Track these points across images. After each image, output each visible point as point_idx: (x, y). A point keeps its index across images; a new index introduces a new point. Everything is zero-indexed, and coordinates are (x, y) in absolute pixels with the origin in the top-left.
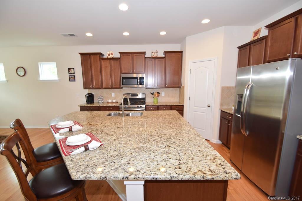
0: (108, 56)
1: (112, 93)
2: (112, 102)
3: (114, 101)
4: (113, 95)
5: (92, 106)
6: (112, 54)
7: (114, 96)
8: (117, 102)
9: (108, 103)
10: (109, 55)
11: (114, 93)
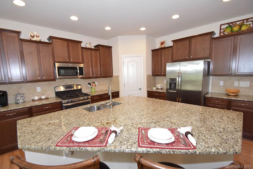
0: (31, 38)
1: (37, 88)
2: (40, 99)
3: (43, 97)
4: (39, 89)
5: (6, 110)
6: (38, 37)
7: (40, 91)
8: (47, 98)
9: (33, 100)
10: (33, 37)
11: (40, 88)
